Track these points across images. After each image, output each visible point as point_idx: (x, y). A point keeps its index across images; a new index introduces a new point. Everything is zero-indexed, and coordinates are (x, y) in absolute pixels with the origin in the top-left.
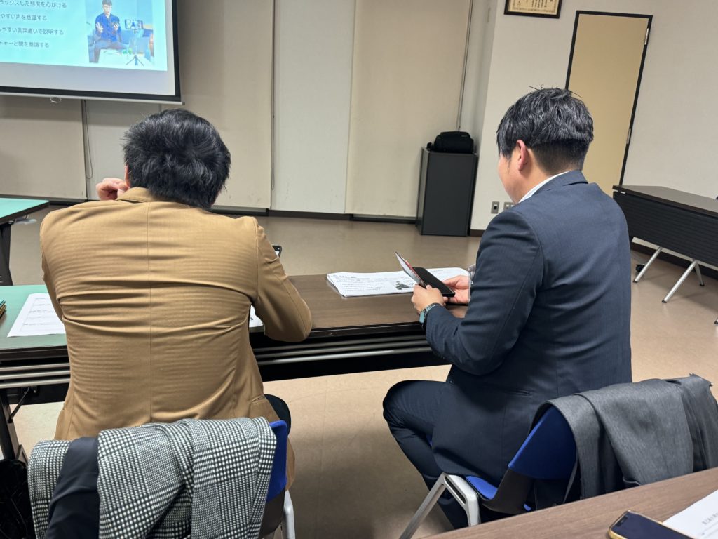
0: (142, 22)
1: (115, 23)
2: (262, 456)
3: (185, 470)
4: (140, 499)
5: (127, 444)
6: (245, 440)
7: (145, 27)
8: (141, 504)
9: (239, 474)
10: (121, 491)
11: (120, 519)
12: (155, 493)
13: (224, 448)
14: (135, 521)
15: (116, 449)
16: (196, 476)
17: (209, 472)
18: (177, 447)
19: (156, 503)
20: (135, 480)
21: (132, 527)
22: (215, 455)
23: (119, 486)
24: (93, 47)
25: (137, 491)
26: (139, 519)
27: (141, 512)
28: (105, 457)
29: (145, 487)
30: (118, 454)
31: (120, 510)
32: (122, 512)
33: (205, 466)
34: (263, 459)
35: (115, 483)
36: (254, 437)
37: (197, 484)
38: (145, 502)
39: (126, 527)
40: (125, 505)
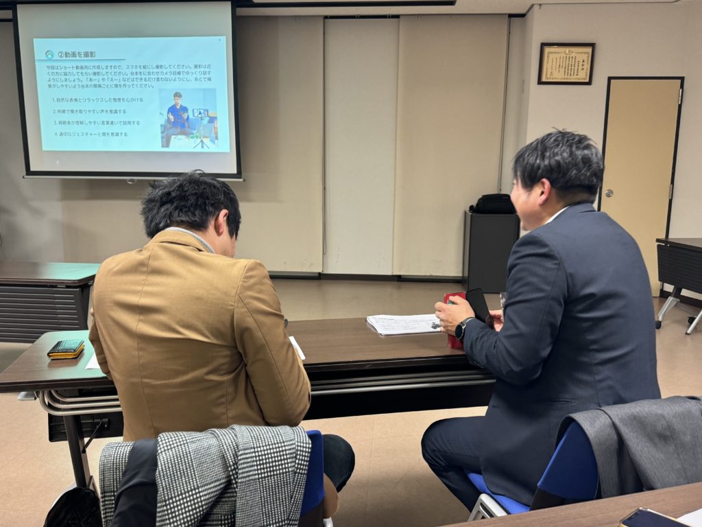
0: (207, 111)
1: (184, 113)
2: (298, 457)
3: (230, 466)
4: (192, 490)
5: (182, 443)
6: (284, 443)
7: (210, 115)
8: (193, 495)
9: (278, 472)
10: (176, 483)
11: (174, 507)
12: (204, 486)
13: (265, 448)
14: (187, 509)
15: (172, 446)
16: (240, 472)
17: (251, 469)
18: (225, 446)
19: (205, 495)
20: (187, 474)
21: (184, 515)
22: (257, 454)
23: (174, 478)
24: (165, 134)
25: (190, 483)
26: (190, 508)
27: (192, 502)
28: (163, 453)
29: (196, 480)
30: (174, 451)
31: (174, 500)
32: (176, 501)
33: (248, 462)
34: (299, 460)
35: (170, 475)
36: (291, 440)
37: (241, 478)
38: (196, 494)
39: (179, 515)
40: (178, 496)
